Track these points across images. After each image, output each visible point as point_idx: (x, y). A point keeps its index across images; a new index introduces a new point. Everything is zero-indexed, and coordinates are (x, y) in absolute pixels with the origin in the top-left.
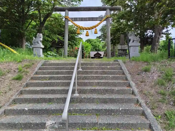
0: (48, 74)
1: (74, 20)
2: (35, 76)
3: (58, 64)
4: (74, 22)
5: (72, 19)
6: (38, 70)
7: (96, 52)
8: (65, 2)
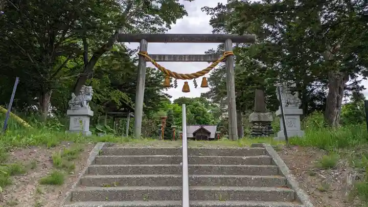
0: (116, 173)
1: (157, 59)
2: (87, 177)
3: (134, 152)
4: (158, 63)
5: (154, 56)
6: (92, 164)
7: (198, 127)
8: (139, 24)
